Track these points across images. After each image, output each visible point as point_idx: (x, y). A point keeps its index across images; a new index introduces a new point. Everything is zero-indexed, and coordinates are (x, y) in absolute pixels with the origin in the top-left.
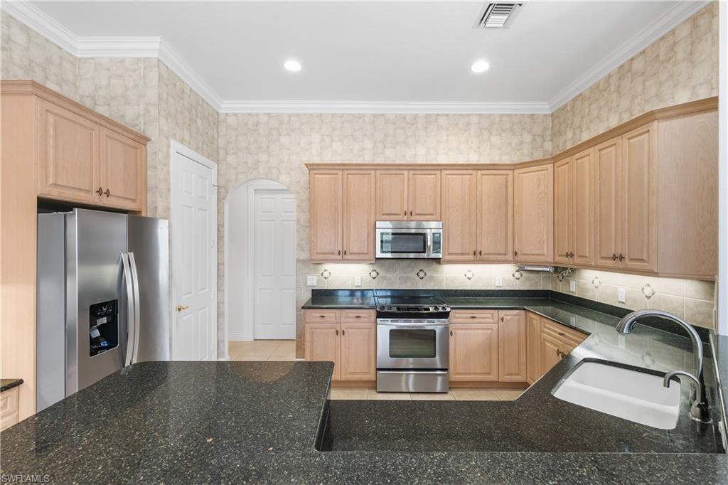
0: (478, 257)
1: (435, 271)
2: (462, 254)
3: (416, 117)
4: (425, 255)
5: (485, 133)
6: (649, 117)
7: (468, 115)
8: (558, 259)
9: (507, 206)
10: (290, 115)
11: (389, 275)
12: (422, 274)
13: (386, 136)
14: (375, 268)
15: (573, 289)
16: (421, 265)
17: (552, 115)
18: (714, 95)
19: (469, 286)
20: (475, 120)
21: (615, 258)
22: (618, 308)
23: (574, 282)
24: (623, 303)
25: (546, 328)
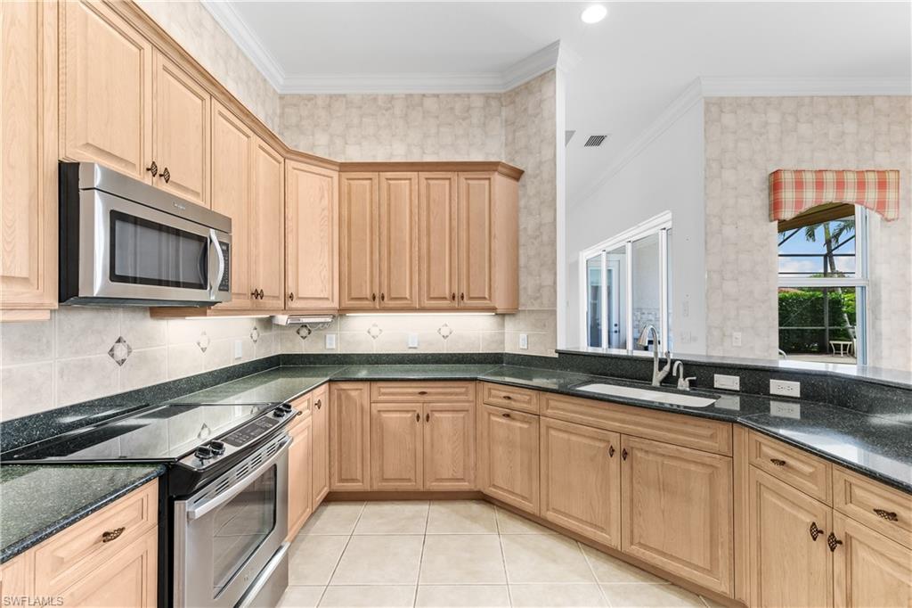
1: (150, 339)
8: (351, 304)
12: (121, 352)
15: (330, 345)
17: (281, 97)
19: (203, 365)
21: (450, 298)
22: (409, 355)
23: (334, 336)
24: (415, 348)
25: (384, 394)
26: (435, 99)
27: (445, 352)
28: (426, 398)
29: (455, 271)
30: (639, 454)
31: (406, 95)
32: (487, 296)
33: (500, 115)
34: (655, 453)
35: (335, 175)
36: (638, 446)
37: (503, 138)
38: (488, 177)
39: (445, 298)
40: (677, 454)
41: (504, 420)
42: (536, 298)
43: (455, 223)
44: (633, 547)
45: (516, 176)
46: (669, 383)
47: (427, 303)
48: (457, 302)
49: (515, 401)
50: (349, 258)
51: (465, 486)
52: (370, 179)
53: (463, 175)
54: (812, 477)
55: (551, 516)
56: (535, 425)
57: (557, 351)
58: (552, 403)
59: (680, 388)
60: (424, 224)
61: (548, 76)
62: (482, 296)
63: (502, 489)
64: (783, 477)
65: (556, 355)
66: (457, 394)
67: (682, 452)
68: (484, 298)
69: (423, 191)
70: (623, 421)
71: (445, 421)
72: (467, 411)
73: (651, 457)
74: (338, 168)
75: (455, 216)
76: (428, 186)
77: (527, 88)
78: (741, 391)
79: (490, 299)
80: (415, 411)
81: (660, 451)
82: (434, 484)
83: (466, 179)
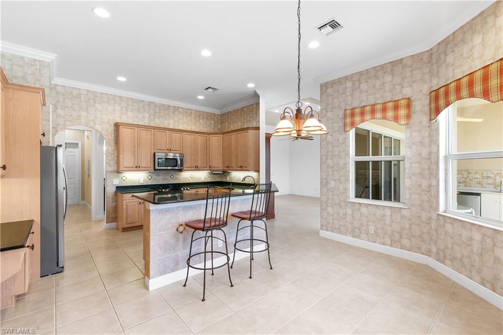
0: (197, 168)
1: (178, 175)
2: (191, 167)
3: (169, 106)
4: (177, 168)
5: (198, 118)
6: (248, 129)
7: (191, 110)
8: (224, 168)
9: (207, 148)
10: (102, 94)
11: (158, 178)
12: (172, 177)
13: (156, 113)
14: (150, 174)
15: (228, 179)
16: (172, 172)
17: (221, 115)
18: (258, 126)
19: (192, 181)
20: (194, 112)
21: (240, 167)
38: (247, 131)
45: (256, 128)
76: (237, 136)
83: (244, 133)
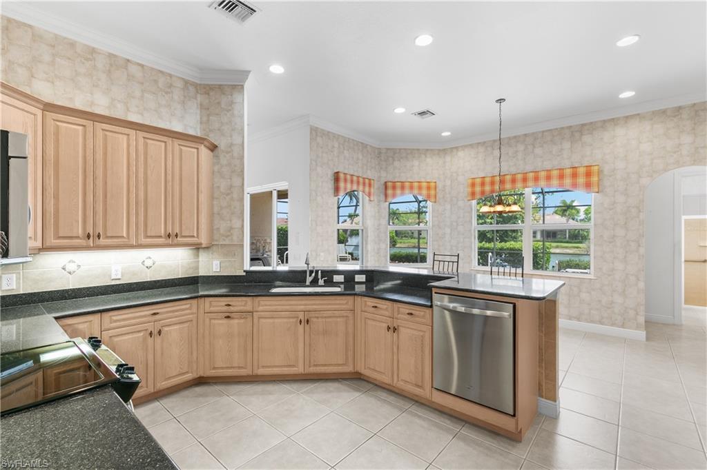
22: (113, 286)
23: (14, 275)
24: (119, 279)
25: (116, 321)
26: (140, 68)
27: (149, 280)
28: (157, 317)
29: (169, 215)
30: (315, 320)
31: (110, 54)
32: (195, 235)
33: (196, 98)
34: (322, 317)
35: (39, 113)
36: (314, 315)
37: (198, 117)
38: (196, 147)
39: (161, 237)
40: (332, 315)
41: (226, 321)
42: (227, 236)
43: (169, 177)
44: (311, 368)
45: (211, 147)
46: (314, 283)
47: (143, 241)
48: (171, 239)
49: (234, 306)
50: (56, 197)
51: (189, 377)
52: (84, 126)
53: (177, 142)
54: (386, 309)
55: (261, 371)
56: (250, 319)
57: (244, 271)
58: (262, 303)
59: (319, 284)
60: (141, 175)
61: (238, 88)
62: (191, 235)
63: (222, 368)
64: (376, 312)
65: (244, 274)
66: (183, 310)
67: (334, 313)
68: (193, 236)
69: (141, 148)
70: (305, 305)
71: (174, 333)
72: (191, 321)
73: (320, 320)
74: (42, 107)
75: (169, 172)
76: (146, 145)
77: (220, 88)
78: (345, 282)
79: (198, 237)
80: (146, 330)
81: (325, 315)
82: (163, 383)
83: (179, 145)
